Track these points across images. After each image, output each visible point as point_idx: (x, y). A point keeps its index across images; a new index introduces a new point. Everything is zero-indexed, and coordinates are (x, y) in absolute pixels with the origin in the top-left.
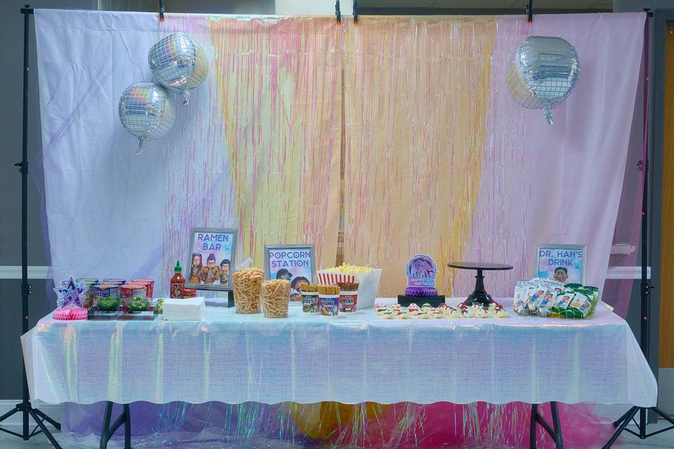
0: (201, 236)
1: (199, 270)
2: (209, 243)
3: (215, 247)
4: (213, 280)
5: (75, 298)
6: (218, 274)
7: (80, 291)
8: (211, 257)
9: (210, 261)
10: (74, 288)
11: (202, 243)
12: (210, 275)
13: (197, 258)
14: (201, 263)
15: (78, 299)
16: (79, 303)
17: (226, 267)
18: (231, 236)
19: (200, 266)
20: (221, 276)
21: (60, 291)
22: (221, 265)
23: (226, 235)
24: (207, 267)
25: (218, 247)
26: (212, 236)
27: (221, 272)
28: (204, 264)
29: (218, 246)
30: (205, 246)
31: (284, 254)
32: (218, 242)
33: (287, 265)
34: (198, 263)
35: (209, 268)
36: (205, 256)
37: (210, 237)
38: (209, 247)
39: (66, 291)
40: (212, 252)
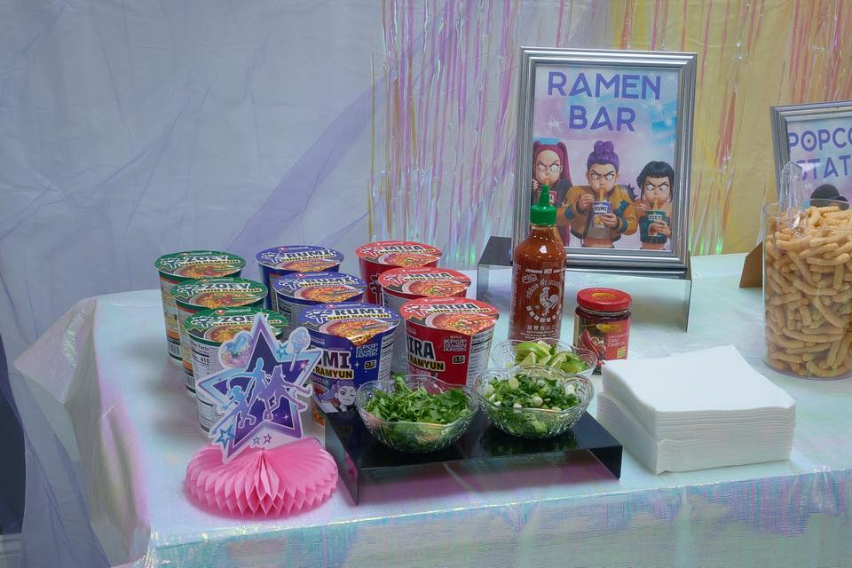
0: (557, 80)
1: (562, 197)
2: (592, 106)
3: (613, 117)
4: (615, 233)
5: (277, 404)
6: (631, 213)
7: (292, 373)
8: (602, 154)
9: (601, 169)
10: (270, 364)
11: (565, 105)
12: (603, 215)
13: (550, 156)
14: (564, 174)
15: (285, 405)
16: (289, 423)
17: (658, 189)
18: (671, 81)
19: (563, 184)
20: (644, 221)
21: (222, 387)
22: (642, 181)
23: (652, 76)
24: (590, 189)
25: (626, 120)
26: (600, 78)
27: (643, 207)
28: (578, 177)
29: (626, 116)
30: (577, 114)
31: (824, 136)
32: (627, 103)
33: (834, 171)
34: (555, 174)
35: (596, 194)
36: (579, 152)
37: (592, 84)
38: (591, 118)
39: (243, 382)
40: (602, 134)
